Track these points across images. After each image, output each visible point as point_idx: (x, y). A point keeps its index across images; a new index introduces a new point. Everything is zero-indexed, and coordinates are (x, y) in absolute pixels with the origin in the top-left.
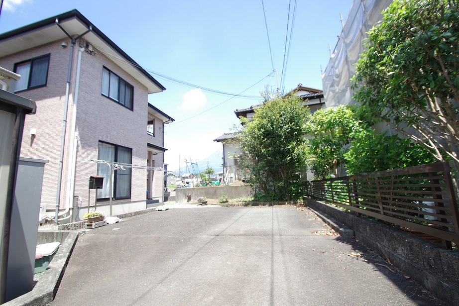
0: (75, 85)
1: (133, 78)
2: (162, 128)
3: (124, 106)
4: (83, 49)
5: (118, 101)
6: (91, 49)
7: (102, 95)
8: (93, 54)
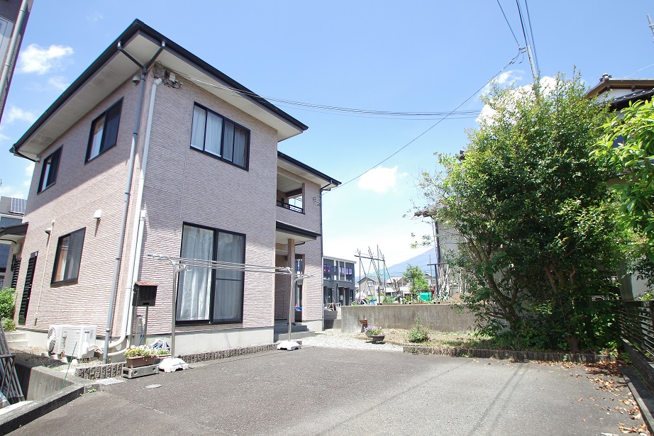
0: (145, 136)
1: (249, 116)
2: (318, 199)
3: (231, 163)
4: (159, 81)
5: (220, 156)
6: (172, 78)
7: (192, 148)
8: (176, 86)
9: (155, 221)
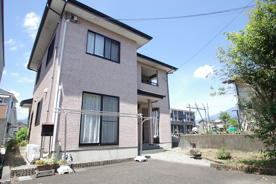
0: (61, 48)
1: (119, 35)
3: (110, 60)
4: (68, 20)
5: (103, 56)
6: (75, 19)
7: (87, 53)
8: (78, 23)
9: (67, 91)
